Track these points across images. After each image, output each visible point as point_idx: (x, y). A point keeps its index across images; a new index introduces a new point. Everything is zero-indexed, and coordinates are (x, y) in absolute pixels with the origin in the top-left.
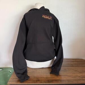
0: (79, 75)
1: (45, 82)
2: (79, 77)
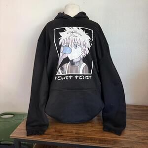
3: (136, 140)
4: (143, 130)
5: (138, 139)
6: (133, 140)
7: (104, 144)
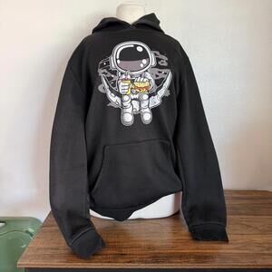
0: (259, 239)
1: (142, 262)
2: (260, 245)
3: (257, 250)
4: (263, 233)
5: (261, 249)
6: (252, 252)
7: (205, 262)
